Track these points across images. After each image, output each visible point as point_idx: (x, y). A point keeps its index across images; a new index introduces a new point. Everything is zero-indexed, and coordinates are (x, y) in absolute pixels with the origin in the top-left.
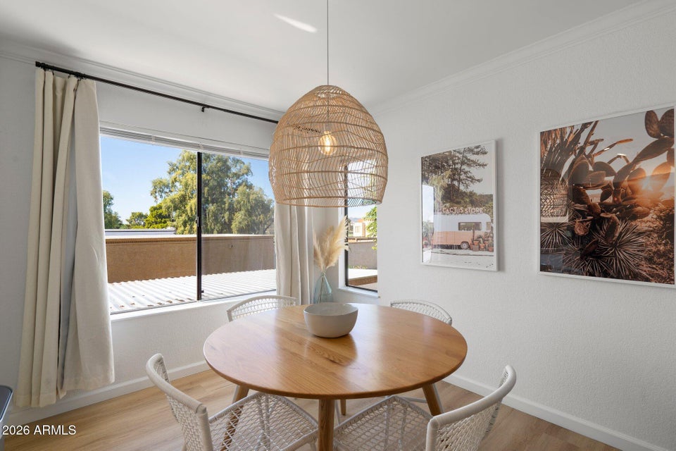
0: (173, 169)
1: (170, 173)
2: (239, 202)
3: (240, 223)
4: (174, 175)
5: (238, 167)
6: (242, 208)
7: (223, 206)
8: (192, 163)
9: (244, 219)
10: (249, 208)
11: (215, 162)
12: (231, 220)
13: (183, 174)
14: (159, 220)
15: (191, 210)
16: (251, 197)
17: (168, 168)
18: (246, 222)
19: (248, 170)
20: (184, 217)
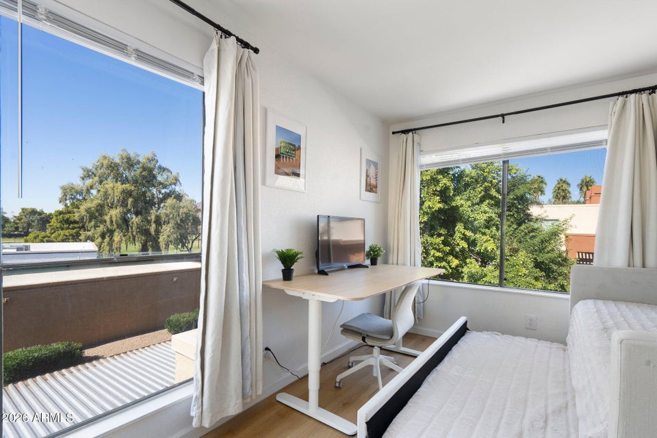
0: (88, 174)
1: (83, 179)
2: (167, 215)
3: (168, 236)
4: (88, 182)
5: (165, 177)
6: (171, 221)
7: (149, 218)
8: (112, 171)
9: (172, 233)
10: (179, 221)
11: (139, 171)
12: (158, 232)
13: (101, 182)
14: (66, 226)
15: (112, 222)
16: (181, 210)
17: (81, 173)
18: (175, 236)
19: (177, 180)
20: (101, 228)
